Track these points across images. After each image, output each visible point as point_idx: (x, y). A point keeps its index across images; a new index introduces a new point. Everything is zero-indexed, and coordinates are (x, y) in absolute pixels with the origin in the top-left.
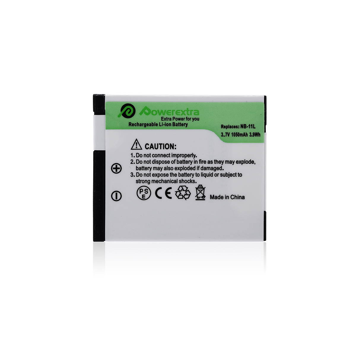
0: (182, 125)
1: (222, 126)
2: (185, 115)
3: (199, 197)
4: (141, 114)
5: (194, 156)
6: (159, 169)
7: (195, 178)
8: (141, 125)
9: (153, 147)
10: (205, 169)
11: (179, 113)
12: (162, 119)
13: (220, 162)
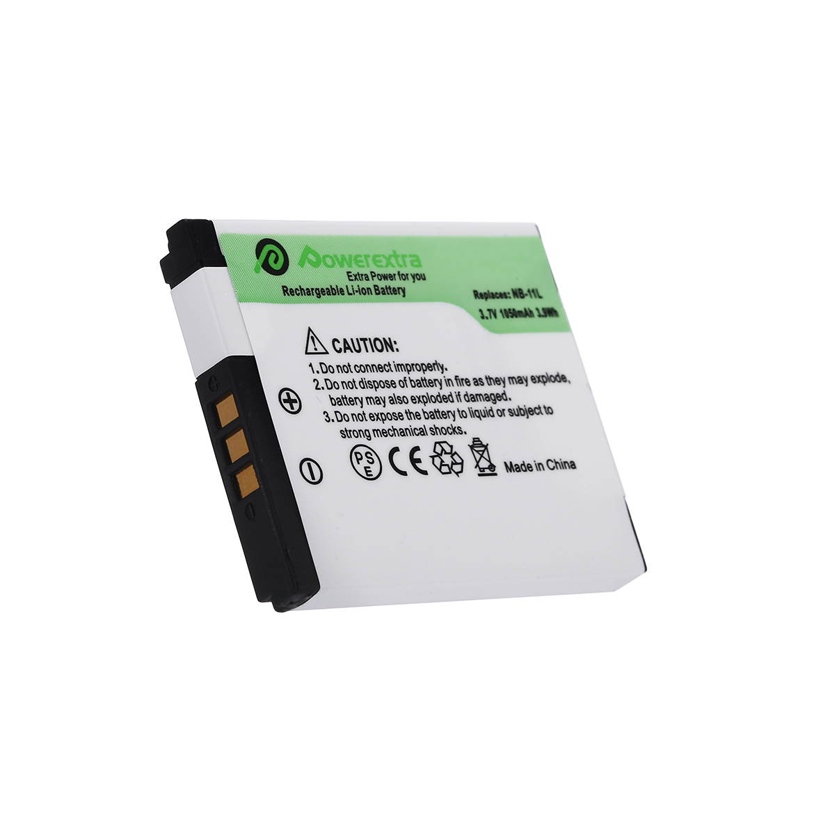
0: (395, 291)
1: (476, 294)
2: (393, 266)
3: (484, 469)
4: (301, 264)
5: (442, 368)
6: (378, 401)
7: (459, 422)
8: (309, 292)
9: (349, 348)
10: (474, 398)
11: (380, 261)
12: (351, 278)
13: (498, 381)
